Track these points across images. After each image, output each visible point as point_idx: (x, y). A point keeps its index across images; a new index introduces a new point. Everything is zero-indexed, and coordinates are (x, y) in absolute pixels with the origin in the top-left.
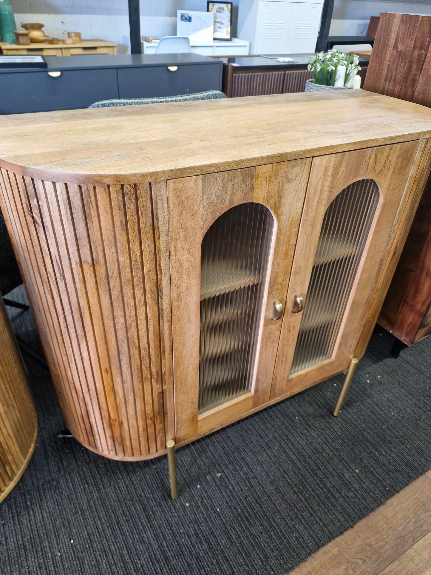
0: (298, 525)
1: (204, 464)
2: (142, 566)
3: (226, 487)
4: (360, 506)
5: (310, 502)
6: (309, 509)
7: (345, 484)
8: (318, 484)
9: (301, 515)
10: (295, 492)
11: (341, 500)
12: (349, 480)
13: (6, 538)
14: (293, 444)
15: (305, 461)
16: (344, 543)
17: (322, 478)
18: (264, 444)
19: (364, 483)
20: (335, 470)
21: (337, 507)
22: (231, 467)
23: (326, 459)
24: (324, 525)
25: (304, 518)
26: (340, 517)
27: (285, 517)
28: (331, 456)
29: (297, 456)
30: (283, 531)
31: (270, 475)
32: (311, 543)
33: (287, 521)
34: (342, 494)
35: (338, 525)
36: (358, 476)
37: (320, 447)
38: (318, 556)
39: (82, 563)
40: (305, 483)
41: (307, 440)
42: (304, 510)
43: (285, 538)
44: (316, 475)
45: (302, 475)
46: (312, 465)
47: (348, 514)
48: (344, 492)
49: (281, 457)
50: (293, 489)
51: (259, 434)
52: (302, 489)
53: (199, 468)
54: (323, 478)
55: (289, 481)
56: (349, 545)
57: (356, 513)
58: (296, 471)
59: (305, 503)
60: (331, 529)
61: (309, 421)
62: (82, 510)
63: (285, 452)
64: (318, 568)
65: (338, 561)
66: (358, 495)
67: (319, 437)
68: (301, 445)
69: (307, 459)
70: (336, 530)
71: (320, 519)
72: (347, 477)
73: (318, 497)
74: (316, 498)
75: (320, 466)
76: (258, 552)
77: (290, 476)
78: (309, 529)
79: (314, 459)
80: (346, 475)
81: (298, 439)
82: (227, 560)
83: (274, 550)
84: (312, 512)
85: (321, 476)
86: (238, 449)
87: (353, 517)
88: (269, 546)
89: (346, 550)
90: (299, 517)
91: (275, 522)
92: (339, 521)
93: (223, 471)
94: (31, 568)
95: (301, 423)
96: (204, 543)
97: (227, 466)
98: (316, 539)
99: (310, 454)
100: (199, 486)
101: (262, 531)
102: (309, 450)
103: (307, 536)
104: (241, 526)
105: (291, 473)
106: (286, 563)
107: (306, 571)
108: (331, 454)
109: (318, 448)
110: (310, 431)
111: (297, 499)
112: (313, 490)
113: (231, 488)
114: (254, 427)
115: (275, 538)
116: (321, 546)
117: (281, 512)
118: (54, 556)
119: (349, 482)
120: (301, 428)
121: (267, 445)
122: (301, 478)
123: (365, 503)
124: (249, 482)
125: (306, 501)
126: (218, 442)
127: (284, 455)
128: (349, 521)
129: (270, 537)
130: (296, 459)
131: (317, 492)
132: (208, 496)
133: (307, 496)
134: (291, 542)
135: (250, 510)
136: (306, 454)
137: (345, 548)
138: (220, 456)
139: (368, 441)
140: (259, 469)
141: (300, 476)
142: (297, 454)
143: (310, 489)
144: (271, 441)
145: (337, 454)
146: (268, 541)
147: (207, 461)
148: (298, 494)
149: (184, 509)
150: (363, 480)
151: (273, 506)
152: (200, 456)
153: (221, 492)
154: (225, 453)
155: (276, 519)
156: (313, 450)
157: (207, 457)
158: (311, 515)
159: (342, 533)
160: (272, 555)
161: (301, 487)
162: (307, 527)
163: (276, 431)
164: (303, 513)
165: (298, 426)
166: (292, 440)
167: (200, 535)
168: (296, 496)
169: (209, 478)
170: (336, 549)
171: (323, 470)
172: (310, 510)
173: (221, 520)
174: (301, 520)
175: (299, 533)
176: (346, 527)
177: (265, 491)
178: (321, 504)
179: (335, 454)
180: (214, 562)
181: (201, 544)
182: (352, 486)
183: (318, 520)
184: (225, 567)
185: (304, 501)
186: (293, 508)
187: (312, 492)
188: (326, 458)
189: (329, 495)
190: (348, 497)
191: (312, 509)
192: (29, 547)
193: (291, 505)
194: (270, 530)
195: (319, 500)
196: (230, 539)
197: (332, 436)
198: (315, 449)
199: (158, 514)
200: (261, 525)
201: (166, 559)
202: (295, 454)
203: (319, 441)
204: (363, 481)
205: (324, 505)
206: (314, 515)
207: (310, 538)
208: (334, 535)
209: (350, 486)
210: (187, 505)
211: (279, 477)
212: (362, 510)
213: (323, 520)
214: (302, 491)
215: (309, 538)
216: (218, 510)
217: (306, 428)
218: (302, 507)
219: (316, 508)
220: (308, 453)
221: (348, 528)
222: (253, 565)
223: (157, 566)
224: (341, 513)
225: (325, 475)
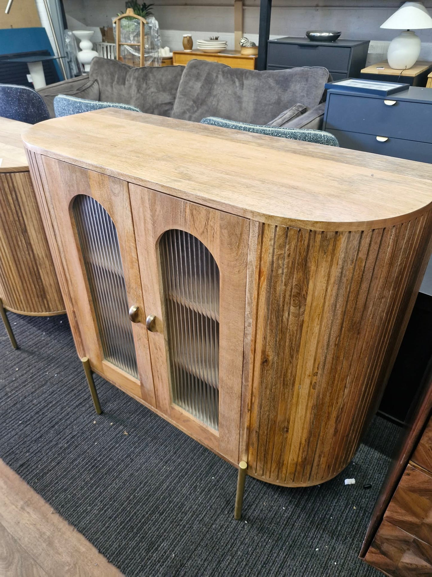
0: (97, 508)
1: (132, 420)
2: (46, 415)
3: (117, 442)
4: (132, 566)
5: (122, 513)
6: (116, 514)
7: (152, 544)
8: (144, 516)
9: (108, 508)
10: (129, 497)
11: (133, 543)
12: (159, 549)
13: (52, 348)
14: (178, 482)
15: (164, 498)
16: (92, 556)
17: (152, 519)
18: (168, 456)
19: (161, 566)
20: (165, 531)
21: (125, 540)
22: (136, 439)
23: (175, 518)
24: (103, 531)
25: (105, 511)
26: (115, 545)
27: (102, 495)
28: (181, 523)
29: (167, 489)
30: (90, 497)
31: (139, 472)
32: (83, 524)
33: (99, 498)
34: (141, 544)
35: (107, 545)
36: (167, 557)
37: (187, 509)
38: (75, 534)
39: (43, 386)
40: (141, 504)
41: (190, 494)
42: (113, 511)
43: (84, 501)
44: (153, 512)
45: (148, 499)
46: (162, 506)
47: (119, 554)
48: (144, 545)
49: (160, 476)
50: (131, 494)
51: (178, 450)
52: (134, 503)
53: (128, 418)
54: (152, 521)
55: (138, 489)
56: (91, 562)
57: (123, 562)
58: (151, 492)
59: (120, 510)
60: (101, 539)
61: (215, 490)
62: (77, 369)
63: (167, 477)
64: (65, 536)
65: (74, 553)
66: (145, 561)
67: (199, 505)
68: (181, 490)
69: (167, 500)
70: (101, 544)
71: (108, 527)
72: (162, 545)
73: (130, 520)
74: (129, 518)
75: (164, 514)
76: (68, 483)
77: (143, 489)
78: (96, 518)
79: (170, 507)
80: (164, 544)
81: (187, 485)
82: (58, 463)
83: (72, 495)
84: (113, 518)
85: (154, 517)
86: (155, 438)
87: (119, 560)
88: (74, 490)
89: (86, 560)
90: (105, 507)
91: (96, 489)
92: (111, 546)
93: (130, 435)
94: (37, 366)
95: (208, 484)
96: (68, 444)
97: (135, 436)
98: (88, 527)
99: (174, 501)
100: (112, 424)
101: (86, 480)
102: (178, 500)
103: (89, 519)
104: (87, 464)
105: (147, 488)
106: (63, 506)
107: (61, 527)
108: (183, 522)
109: (184, 508)
110: (202, 495)
111: (122, 501)
112: (135, 513)
113: (117, 445)
114: (183, 444)
115: (82, 492)
116: (83, 533)
117: (106, 491)
118: (46, 372)
119: (157, 549)
120: (202, 485)
121: (169, 460)
122: (145, 499)
123: (137, 571)
124: (126, 457)
125: (123, 510)
126: (156, 422)
127: (164, 477)
128: (114, 556)
129: (82, 488)
130: (163, 489)
131: (135, 517)
132: (105, 433)
133: (128, 509)
134: (81, 506)
135: (101, 466)
136: (172, 497)
137: (87, 558)
138: (143, 429)
139: (219, 562)
140: (141, 461)
141: (146, 497)
142: (169, 489)
143: (135, 511)
144: (174, 462)
145: (185, 529)
146: (79, 488)
147: (136, 421)
148: (128, 501)
149: (90, 422)
150: (165, 564)
151: (110, 483)
152: (138, 415)
153: (111, 440)
154: (148, 431)
155: (99, 488)
156: (180, 503)
157: (139, 420)
158: (110, 518)
159: (100, 552)
160: (68, 494)
161: (135, 501)
162: (98, 516)
163: (187, 463)
164: (110, 509)
165: (202, 481)
166: (184, 480)
167: (73, 440)
168: (125, 499)
169: (121, 427)
170: (84, 550)
171: (161, 518)
172: (114, 516)
173: (89, 448)
174: (103, 510)
175: (91, 511)
176: (107, 554)
177: (122, 472)
178: (123, 525)
179: (184, 526)
180: (56, 455)
181: (67, 443)
182: (153, 553)
183: (107, 525)
184: (53, 464)
185: (122, 508)
186: (113, 500)
187: (133, 513)
188: (177, 518)
189: (135, 530)
190: (140, 550)
191: (116, 518)
192: (49, 359)
193: (115, 498)
194: (88, 487)
195: (127, 521)
196: (75, 460)
197: (207, 520)
198: (183, 504)
199: (84, 409)
200: (91, 479)
201: (53, 427)
202: (168, 487)
203: (193, 506)
204: (163, 565)
205: (123, 528)
206: (111, 520)
207: (89, 521)
208: (96, 543)
209: (152, 551)
210: (95, 422)
211: (139, 479)
212: (130, 569)
213: (108, 529)
214: (132, 504)
215: (87, 521)
216: (96, 443)
217: (204, 490)
218: (116, 507)
219: (119, 520)
220: (175, 499)
221: (106, 556)
222: (57, 482)
223: (47, 424)
224: (119, 546)
225: (156, 521)
